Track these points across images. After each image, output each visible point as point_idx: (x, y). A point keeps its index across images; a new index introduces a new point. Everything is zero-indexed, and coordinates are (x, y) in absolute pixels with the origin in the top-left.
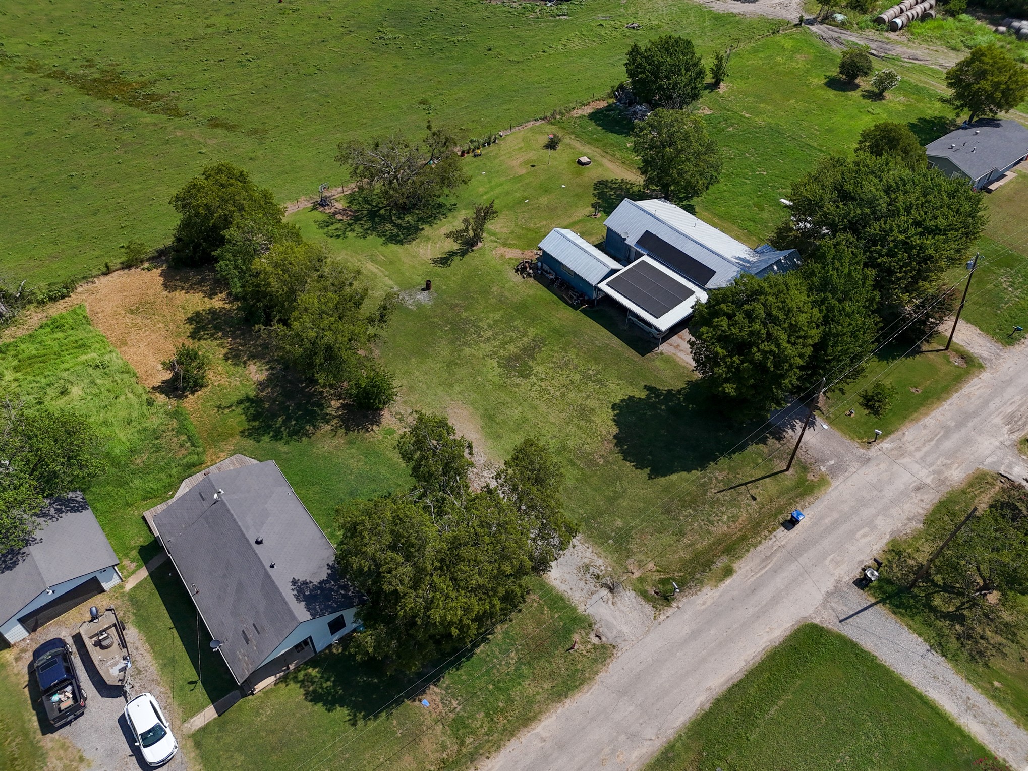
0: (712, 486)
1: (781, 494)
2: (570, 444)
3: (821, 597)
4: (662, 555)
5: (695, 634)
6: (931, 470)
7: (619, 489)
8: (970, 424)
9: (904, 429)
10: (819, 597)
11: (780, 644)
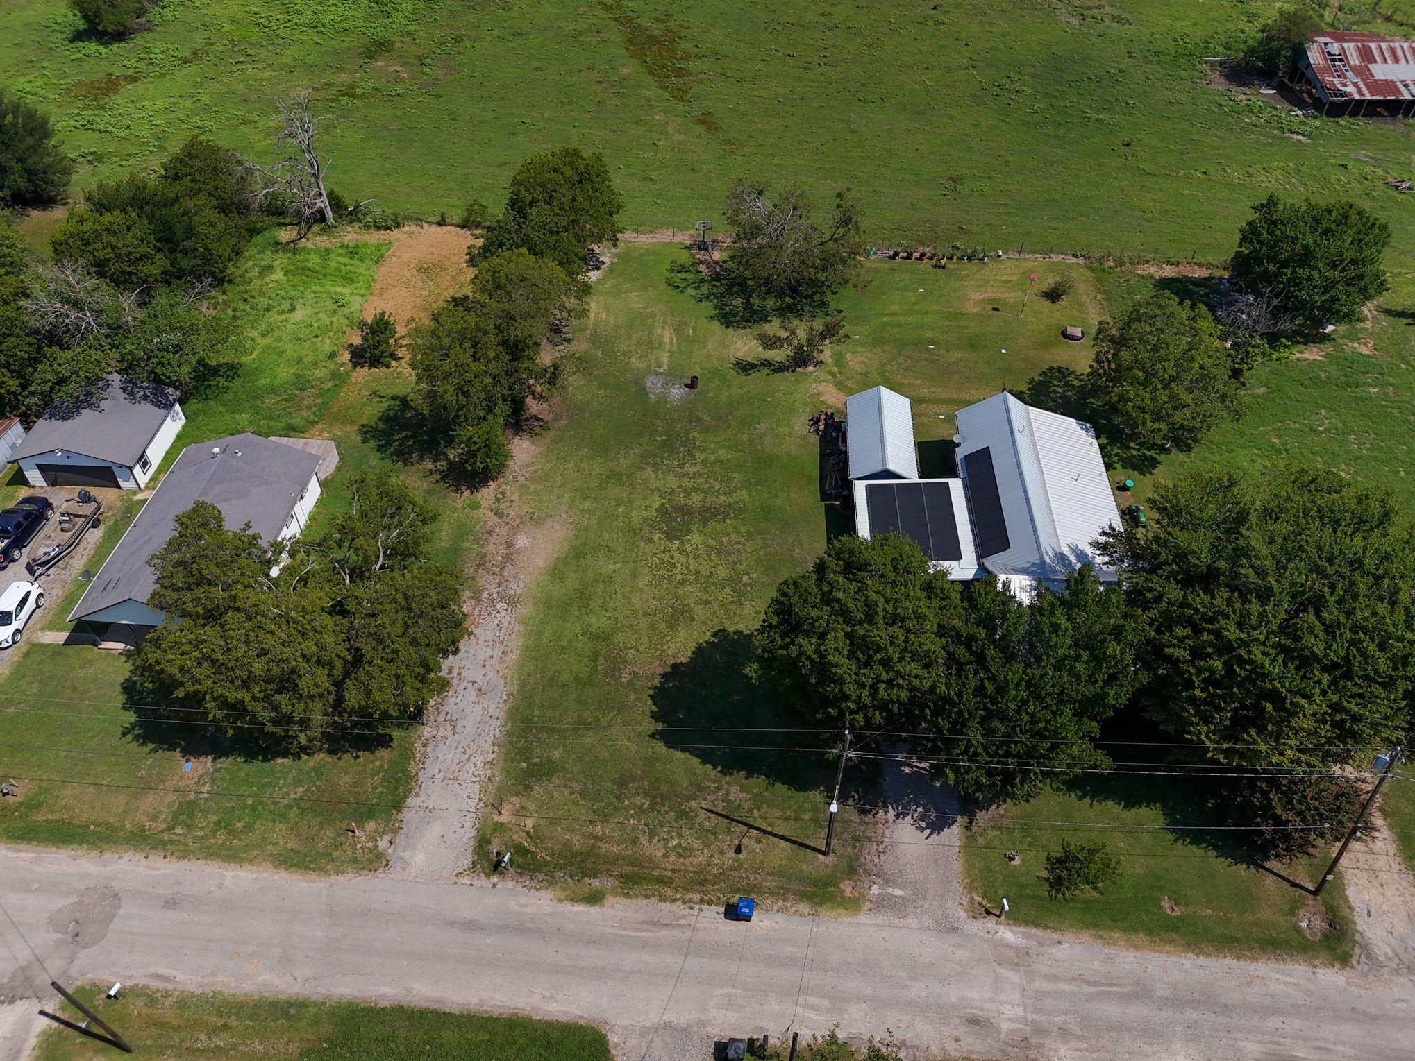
0: (710, 798)
1: (780, 873)
2: (620, 638)
3: (656, 1021)
4: (553, 822)
5: (472, 926)
6: (1030, 1017)
7: (604, 721)
8: (1193, 1015)
9: (1070, 936)
10: (654, 1018)
11: (539, 1021)
